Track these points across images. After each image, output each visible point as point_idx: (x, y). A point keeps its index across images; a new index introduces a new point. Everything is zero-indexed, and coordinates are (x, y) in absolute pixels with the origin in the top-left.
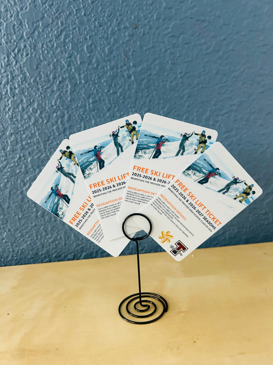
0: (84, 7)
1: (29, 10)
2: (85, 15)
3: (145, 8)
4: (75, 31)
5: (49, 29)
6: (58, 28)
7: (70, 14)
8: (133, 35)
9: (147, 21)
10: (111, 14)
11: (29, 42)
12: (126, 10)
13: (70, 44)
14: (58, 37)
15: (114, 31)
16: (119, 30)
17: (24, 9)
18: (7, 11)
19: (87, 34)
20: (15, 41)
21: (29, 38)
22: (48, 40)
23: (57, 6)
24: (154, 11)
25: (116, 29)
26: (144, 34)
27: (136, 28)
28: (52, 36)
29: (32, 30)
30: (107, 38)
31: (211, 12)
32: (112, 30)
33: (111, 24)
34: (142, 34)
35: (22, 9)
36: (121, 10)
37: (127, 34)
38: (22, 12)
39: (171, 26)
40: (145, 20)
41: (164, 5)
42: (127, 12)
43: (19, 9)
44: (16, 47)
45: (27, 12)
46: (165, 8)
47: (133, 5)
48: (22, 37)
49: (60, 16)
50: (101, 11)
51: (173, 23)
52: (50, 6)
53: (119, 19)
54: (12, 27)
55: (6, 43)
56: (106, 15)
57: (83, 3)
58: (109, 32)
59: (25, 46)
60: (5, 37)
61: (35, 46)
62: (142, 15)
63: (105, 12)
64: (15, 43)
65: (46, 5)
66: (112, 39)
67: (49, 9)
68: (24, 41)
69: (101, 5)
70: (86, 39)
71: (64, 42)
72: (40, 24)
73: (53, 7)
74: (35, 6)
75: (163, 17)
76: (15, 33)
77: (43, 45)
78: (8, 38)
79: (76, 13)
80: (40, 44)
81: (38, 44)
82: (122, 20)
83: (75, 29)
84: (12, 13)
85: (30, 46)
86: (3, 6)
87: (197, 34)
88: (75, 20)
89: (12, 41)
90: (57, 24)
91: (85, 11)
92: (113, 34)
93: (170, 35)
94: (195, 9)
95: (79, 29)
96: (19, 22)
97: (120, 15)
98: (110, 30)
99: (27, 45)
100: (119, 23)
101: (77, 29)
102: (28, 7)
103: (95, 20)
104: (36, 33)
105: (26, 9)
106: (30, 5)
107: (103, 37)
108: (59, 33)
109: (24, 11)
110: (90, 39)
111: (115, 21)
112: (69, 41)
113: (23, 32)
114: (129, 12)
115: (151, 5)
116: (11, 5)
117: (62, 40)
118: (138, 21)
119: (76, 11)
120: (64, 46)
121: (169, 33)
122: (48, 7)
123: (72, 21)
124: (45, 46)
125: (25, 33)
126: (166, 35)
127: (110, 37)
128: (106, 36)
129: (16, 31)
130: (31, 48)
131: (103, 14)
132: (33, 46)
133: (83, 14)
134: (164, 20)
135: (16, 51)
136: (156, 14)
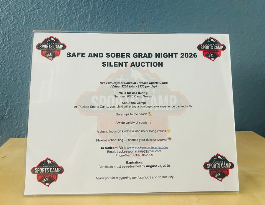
0: (118, 11)
1: (92, 10)
2: (119, 14)
3: (148, 14)
4: (113, 21)
5: (101, 20)
6: (105, 19)
7: (111, 13)
8: (141, 26)
9: (149, 20)
10: (131, 15)
11: (90, 25)
12: (139, 13)
13: (110, 28)
14: (104, 23)
15: (132, 23)
16: (134, 23)
17: (89, 8)
18: (80, 9)
19: (119, 24)
20: (83, 24)
21: (90, 23)
22: (100, 25)
23: (105, 9)
24: (152, 16)
25: (133, 22)
26: (146, 26)
27: (143, 23)
28: (102, 23)
29: (92, 19)
30: (129, 26)
31: (179, 18)
32: (131, 22)
33: (131, 20)
34: (145, 26)
35: (88, 9)
36: (137, 14)
37: (138, 25)
38: (88, 10)
39: (160, 23)
40: (148, 19)
41: (157, 13)
42: (139, 15)
43: (86, 8)
44: (83, 26)
45: (90, 10)
46: (158, 15)
47: (142, 12)
48: (87, 22)
49: (106, 14)
50: (127, 13)
51: (161, 22)
52: (102, 9)
53: (135, 18)
54: (82, 17)
55: (78, 24)
56: (129, 15)
57: (118, 9)
58: (130, 24)
59: (88, 27)
60: (78, 21)
61: (93, 27)
62: (146, 17)
63: (128, 14)
64: (83, 25)
65: (100, 8)
66: (131, 27)
67: (101, 10)
68: (88, 24)
69: (127, 10)
70: (118, 26)
71: (107, 26)
72: (96, 17)
73: (103, 9)
74: (95, 8)
75: (156, 19)
76: (83, 19)
77: (96, 27)
78: (79, 22)
79: (115, 14)
80: (95, 26)
81: (94, 26)
82: (136, 18)
83: (113, 20)
84: (83, 10)
85: (90, 26)
86: (79, 6)
87: (172, 28)
88: (114, 16)
89: (82, 23)
90: (105, 17)
91: (119, 13)
92: (131, 24)
93: (159, 27)
94: (172, 16)
95: (115, 21)
96: (86, 15)
97: (136, 16)
98: (130, 22)
99: (89, 26)
100: (135, 20)
101: (114, 21)
102: (91, 8)
103: (123, 17)
104: (94, 21)
105: (90, 9)
106: (92, 7)
107: (126, 26)
108: (105, 22)
109: (89, 10)
110: (120, 26)
111: (133, 18)
112: (110, 26)
113: (87, 20)
114: (140, 15)
115: (151, 13)
116: (83, 6)
117: (106, 25)
118: (144, 20)
119: (115, 12)
120: (107, 28)
121: (159, 26)
122: (101, 9)
123: (112, 17)
124: (97, 27)
125: (88, 21)
126: (157, 27)
127: (130, 26)
128: (128, 25)
129: (84, 18)
130: (90, 28)
131: (128, 15)
132: (91, 27)
133: (118, 14)
134: (157, 20)
135: (83, 28)
136: (153, 17)
